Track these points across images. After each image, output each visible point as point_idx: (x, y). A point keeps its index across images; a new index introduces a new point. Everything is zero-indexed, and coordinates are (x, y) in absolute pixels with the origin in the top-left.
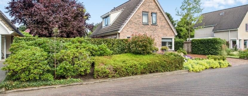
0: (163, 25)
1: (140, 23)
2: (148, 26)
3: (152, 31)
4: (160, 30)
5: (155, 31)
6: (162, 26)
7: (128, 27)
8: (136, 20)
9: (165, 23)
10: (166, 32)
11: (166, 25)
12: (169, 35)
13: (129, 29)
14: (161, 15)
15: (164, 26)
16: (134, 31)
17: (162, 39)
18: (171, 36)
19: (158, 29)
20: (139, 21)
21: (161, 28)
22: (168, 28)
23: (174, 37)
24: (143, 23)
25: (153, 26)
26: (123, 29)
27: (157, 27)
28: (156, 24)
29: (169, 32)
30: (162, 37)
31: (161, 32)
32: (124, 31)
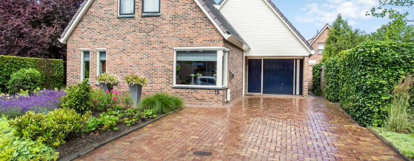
0: (180, 13)
1: (112, 16)
2: (132, 21)
3: (143, 34)
4: (168, 27)
5: (152, 34)
6: (175, 17)
7: (83, 30)
8: (103, 10)
9: (187, 6)
10: (189, 33)
11: (189, 12)
12: (200, 40)
13: (86, 33)
15: (184, 17)
16: (95, 37)
17: (179, 53)
18: (206, 45)
19: (163, 27)
20: (110, 12)
21: (171, 22)
22: (199, 21)
23: (221, 47)
24: (120, 14)
25: (146, 18)
26: (71, 34)
27: (159, 19)
28: (159, 12)
29: (201, 32)
30: (174, 48)
31: (172, 35)
32: (75, 37)
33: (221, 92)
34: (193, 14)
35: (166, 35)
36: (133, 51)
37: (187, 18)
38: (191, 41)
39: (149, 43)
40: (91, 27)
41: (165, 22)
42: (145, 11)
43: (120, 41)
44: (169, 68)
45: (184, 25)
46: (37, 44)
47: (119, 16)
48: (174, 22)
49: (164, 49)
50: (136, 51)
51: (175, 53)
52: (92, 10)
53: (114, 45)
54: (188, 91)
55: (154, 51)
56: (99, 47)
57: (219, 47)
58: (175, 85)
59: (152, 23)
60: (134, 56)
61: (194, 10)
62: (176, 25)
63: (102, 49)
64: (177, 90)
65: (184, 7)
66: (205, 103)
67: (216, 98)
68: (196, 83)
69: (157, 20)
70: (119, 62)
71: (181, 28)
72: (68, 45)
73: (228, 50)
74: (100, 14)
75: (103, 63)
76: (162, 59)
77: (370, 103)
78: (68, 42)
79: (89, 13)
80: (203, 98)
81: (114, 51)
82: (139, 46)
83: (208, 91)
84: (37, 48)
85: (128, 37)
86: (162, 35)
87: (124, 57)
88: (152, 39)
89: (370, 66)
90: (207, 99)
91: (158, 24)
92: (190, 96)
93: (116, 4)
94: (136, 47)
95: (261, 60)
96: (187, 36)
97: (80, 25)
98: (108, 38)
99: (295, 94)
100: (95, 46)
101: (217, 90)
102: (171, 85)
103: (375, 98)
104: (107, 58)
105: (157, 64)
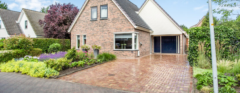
0: (116, 17)
1: (88, 20)
2: (96, 22)
3: (101, 27)
4: (111, 24)
5: (104, 27)
7: (77, 26)
8: (85, 18)
9: (119, 14)
10: (120, 26)
11: (120, 17)
12: (125, 29)
13: (78, 28)
14: (112, 6)
15: (118, 19)
16: (82, 29)
17: (116, 35)
18: (127, 31)
19: (109, 24)
20: (87, 18)
21: (112, 22)
22: (124, 20)
23: (134, 32)
24: (92, 19)
25: (102, 20)
26: (72, 29)
27: (107, 21)
28: (107, 18)
29: (125, 25)
30: (114, 33)
31: (113, 27)
32: (74, 30)
33: (134, 52)
34: (121, 18)
35: (110, 27)
36: (97, 35)
37: (119, 20)
38: (121, 29)
39: (103, 31)
40: (80, 25)
41: (110, 21)
42: (101, 17)
43: (92, 30)
44: (112, 41)
45: (118, 23)
46: (61, 33)
47: (91, 20)
48: (113, 21)
49: (109, 34)
50: (98, 35)
51: (114, 35)
52: (80, 18)
53: (89, 32)
54: (120, 52)
55: (105, 34)
56: (83, 33)
57: (133, 32)
58: (114, 49)
59: (104, 22)
60: (97, 37)
61: (122, 16)
62: (114, 23)
63: (85, 34)
64: (115, 51)
65: (117, 15)
66: (127, 57)
67: (132, 55)
68: (123, 48)
69: (106, 21)
70: (91, 40)
71: (116, 24)
72: (71, 33)
73: (138, 33)
74: (83, 19)
75: (85, 40)
76: (109, 38)
77: (193, 55)
78: (71, 32)
79: (79, 19)
80: (126, 55)
81: (89, 35)
82: (99, 33)
83: (129, 52)
84: (60, 34)
85: (95, 29)
86: (108, 27)
87: (93, 37)
88: (105, 29)
89: (193, 38)
90: (128, 55)
91: (107, 23)
92: (121, 54)
93: (90, 15)
94: (98, 33)
95: (160, 37)
96: (119, 27)
97: (76, 25)
98: (87, 30)
99: (178, 53)
100: (82, 33)
101: (132, 51)
102: (113, 49)
103: (195, 53)
104: (86, 38)
105: (107, 40)
